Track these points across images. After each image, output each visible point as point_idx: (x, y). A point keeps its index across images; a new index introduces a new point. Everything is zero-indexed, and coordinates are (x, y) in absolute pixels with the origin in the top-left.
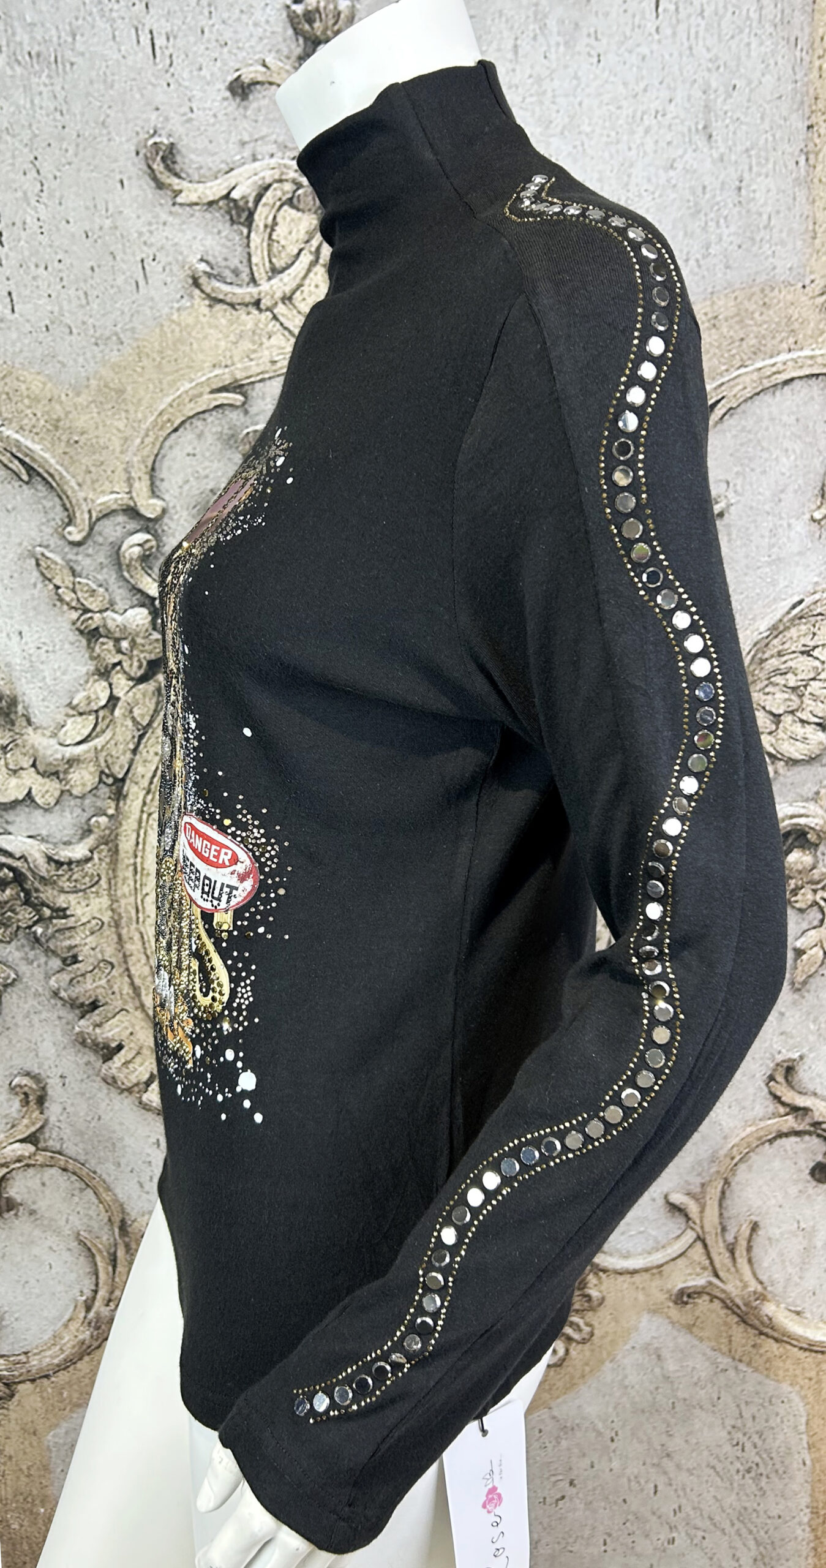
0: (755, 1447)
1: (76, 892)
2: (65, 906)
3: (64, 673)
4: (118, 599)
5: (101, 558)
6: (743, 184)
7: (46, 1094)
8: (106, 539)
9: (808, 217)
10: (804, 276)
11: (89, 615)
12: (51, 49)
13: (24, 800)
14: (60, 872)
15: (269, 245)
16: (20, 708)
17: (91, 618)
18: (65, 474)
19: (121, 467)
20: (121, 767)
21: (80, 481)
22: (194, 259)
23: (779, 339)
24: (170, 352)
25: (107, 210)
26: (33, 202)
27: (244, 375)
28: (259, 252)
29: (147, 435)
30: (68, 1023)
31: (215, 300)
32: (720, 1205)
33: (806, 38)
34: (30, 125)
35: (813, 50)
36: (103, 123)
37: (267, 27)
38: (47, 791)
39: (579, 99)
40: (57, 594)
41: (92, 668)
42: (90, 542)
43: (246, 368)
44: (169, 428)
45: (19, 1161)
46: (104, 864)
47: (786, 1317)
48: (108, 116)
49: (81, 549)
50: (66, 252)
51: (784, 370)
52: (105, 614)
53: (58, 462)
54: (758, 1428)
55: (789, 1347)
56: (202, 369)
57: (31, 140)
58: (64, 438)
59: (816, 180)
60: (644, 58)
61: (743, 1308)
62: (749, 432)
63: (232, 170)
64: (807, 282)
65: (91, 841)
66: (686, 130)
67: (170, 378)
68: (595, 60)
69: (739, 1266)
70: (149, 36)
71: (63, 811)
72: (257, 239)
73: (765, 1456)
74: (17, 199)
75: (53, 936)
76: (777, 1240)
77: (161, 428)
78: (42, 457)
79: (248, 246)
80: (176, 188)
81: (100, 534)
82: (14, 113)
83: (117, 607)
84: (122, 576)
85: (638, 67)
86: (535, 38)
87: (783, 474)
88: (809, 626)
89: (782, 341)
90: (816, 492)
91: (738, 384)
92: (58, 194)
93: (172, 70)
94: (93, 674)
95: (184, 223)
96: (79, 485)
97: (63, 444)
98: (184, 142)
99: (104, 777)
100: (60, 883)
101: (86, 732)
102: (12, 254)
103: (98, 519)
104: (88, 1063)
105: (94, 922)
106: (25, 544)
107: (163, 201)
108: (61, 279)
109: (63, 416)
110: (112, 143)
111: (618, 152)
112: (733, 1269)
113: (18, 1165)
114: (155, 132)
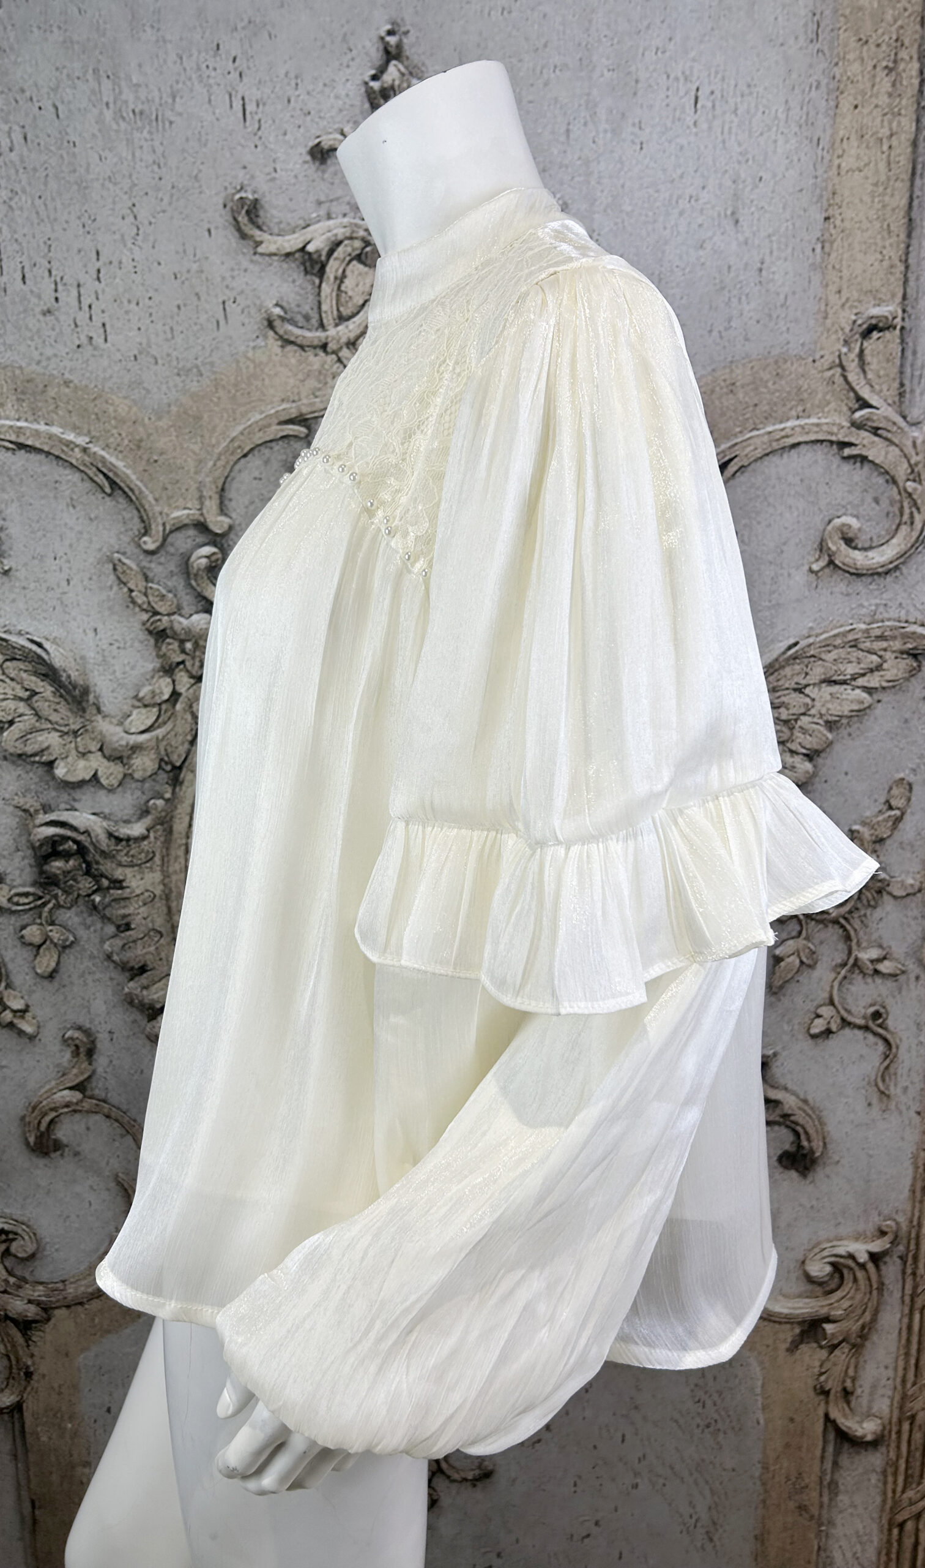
0: (715, 1405)
1: (133, 866)
2: (121, 878)
3: (133, 668)
4: (185, 604)
5: (172, 566)
6: (765, 266)
7: (95, 1047)
8: (177, 550)
9: (821, 299)
10: (814, 351)
11: (158, 617)
12: (154, 109)
13: (90, 780)
14: (119, 848)
15: (338, 296)
16: (91, 698)
17: (160, 620)
18: (144, 489)
19: (194, 486)
20: (179, 756)
21: (157, 496)
22: (270, 304)
23: (789, 406)
24: (243, 386)
25: (195, 255)
26: (130, 245)
27: (309, 409)
28: (328, 301)
29: (219, 459)
30: (118, 984)
31: (286, 342)
33: (828, 139)
34: (130, 176)
35: (834, 150)
36: (196, 177)
37: (347, 100)
38: (111, 774)
39: (621, 181)
40: (130, 597)
41: (158, 665)
42: (162, 552)
43: (312, 404)
44: (239, 453)
45: (67, 1106)
46: (159, 843)
48: (200, 171)
49: (155, 557)
50: (156, 290)
51: (792, 435)
52: (173, 617)
53: (138, 479)
54: (718, 1388)
56: (272, 402)
57: (131, 188)
58: (145, 457)
59: (830, 267)
60: (682, 148)
62: (758, 489)
63: (308, 226)
64: (817, 357)
65: (148, 821)
66: (715, 215)
67: (242, 409)
68: (638, 147)
70: (241, 102)
71: (125, 792)
72: (326, 289)
73: (723, 1413)
74: (115, 241)
75: (109, 905)
77: (232, 454)
78: (124, 473)
79: (319, 294)
80: (258, 239)
81: (172, 545)
82: (116, 164)
83: (183, 612)
84: (190, 585)
85: (676, 156)
86: (585, 124)
87: (786, 528)
88: (802, 666)
89: (791, 409)
90: (815, 546)
91: (749, 445)
92: (151, 238)
93: (260, 133)
94: (159, 671)
95: (262, 270)
96: (156, 500)
97: (144, 463)
98: (267, 199)
99: (163, 764)
100: (119, 858)
101: (149, 722)
102: (107, 289)
103: (171, 532)
104: (134, 1021)
105: (147, 894)
106: (105, 550)
107: (245, 250)
108: (151, 315)
109: (145, 437)
110: (203, 195)
111: (654, 230)
113: (66, 1110)
114: (242, 188)
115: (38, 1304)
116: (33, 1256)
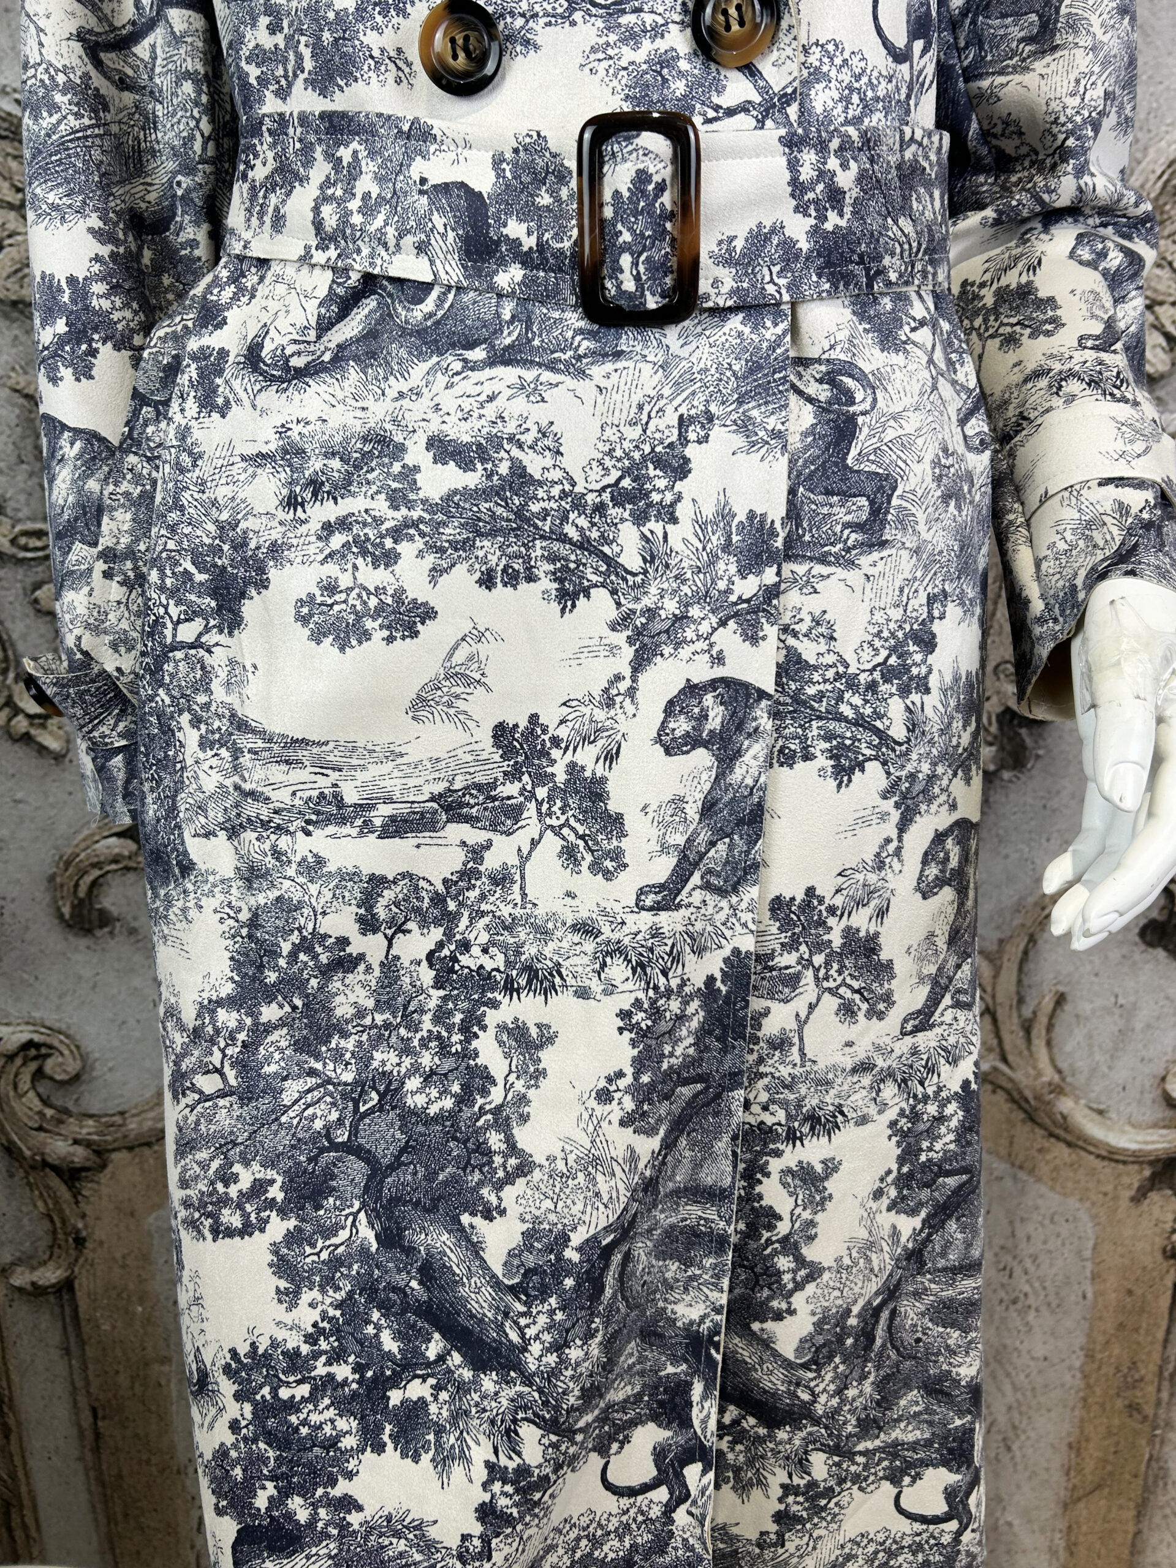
0: (1026, 1273)
32: (1020, 970)
45: (115, 860)
47: (1085, 1117)
54: (1031, 1251)
55: (1083, 1154)
61: (1033, 1102)
69: (1034, 1049)
73: (1037, 1285)
76: (1087, 1019)
112: (1026, 1053)
113: (114, 867)
115: (88, 1144)
116: (76, 1078)
